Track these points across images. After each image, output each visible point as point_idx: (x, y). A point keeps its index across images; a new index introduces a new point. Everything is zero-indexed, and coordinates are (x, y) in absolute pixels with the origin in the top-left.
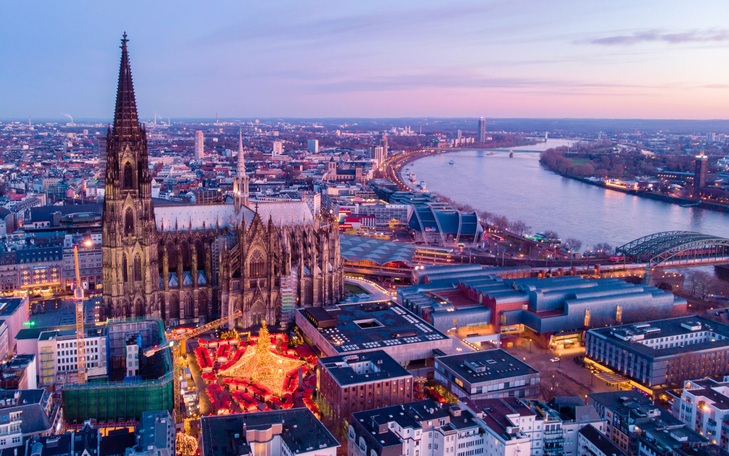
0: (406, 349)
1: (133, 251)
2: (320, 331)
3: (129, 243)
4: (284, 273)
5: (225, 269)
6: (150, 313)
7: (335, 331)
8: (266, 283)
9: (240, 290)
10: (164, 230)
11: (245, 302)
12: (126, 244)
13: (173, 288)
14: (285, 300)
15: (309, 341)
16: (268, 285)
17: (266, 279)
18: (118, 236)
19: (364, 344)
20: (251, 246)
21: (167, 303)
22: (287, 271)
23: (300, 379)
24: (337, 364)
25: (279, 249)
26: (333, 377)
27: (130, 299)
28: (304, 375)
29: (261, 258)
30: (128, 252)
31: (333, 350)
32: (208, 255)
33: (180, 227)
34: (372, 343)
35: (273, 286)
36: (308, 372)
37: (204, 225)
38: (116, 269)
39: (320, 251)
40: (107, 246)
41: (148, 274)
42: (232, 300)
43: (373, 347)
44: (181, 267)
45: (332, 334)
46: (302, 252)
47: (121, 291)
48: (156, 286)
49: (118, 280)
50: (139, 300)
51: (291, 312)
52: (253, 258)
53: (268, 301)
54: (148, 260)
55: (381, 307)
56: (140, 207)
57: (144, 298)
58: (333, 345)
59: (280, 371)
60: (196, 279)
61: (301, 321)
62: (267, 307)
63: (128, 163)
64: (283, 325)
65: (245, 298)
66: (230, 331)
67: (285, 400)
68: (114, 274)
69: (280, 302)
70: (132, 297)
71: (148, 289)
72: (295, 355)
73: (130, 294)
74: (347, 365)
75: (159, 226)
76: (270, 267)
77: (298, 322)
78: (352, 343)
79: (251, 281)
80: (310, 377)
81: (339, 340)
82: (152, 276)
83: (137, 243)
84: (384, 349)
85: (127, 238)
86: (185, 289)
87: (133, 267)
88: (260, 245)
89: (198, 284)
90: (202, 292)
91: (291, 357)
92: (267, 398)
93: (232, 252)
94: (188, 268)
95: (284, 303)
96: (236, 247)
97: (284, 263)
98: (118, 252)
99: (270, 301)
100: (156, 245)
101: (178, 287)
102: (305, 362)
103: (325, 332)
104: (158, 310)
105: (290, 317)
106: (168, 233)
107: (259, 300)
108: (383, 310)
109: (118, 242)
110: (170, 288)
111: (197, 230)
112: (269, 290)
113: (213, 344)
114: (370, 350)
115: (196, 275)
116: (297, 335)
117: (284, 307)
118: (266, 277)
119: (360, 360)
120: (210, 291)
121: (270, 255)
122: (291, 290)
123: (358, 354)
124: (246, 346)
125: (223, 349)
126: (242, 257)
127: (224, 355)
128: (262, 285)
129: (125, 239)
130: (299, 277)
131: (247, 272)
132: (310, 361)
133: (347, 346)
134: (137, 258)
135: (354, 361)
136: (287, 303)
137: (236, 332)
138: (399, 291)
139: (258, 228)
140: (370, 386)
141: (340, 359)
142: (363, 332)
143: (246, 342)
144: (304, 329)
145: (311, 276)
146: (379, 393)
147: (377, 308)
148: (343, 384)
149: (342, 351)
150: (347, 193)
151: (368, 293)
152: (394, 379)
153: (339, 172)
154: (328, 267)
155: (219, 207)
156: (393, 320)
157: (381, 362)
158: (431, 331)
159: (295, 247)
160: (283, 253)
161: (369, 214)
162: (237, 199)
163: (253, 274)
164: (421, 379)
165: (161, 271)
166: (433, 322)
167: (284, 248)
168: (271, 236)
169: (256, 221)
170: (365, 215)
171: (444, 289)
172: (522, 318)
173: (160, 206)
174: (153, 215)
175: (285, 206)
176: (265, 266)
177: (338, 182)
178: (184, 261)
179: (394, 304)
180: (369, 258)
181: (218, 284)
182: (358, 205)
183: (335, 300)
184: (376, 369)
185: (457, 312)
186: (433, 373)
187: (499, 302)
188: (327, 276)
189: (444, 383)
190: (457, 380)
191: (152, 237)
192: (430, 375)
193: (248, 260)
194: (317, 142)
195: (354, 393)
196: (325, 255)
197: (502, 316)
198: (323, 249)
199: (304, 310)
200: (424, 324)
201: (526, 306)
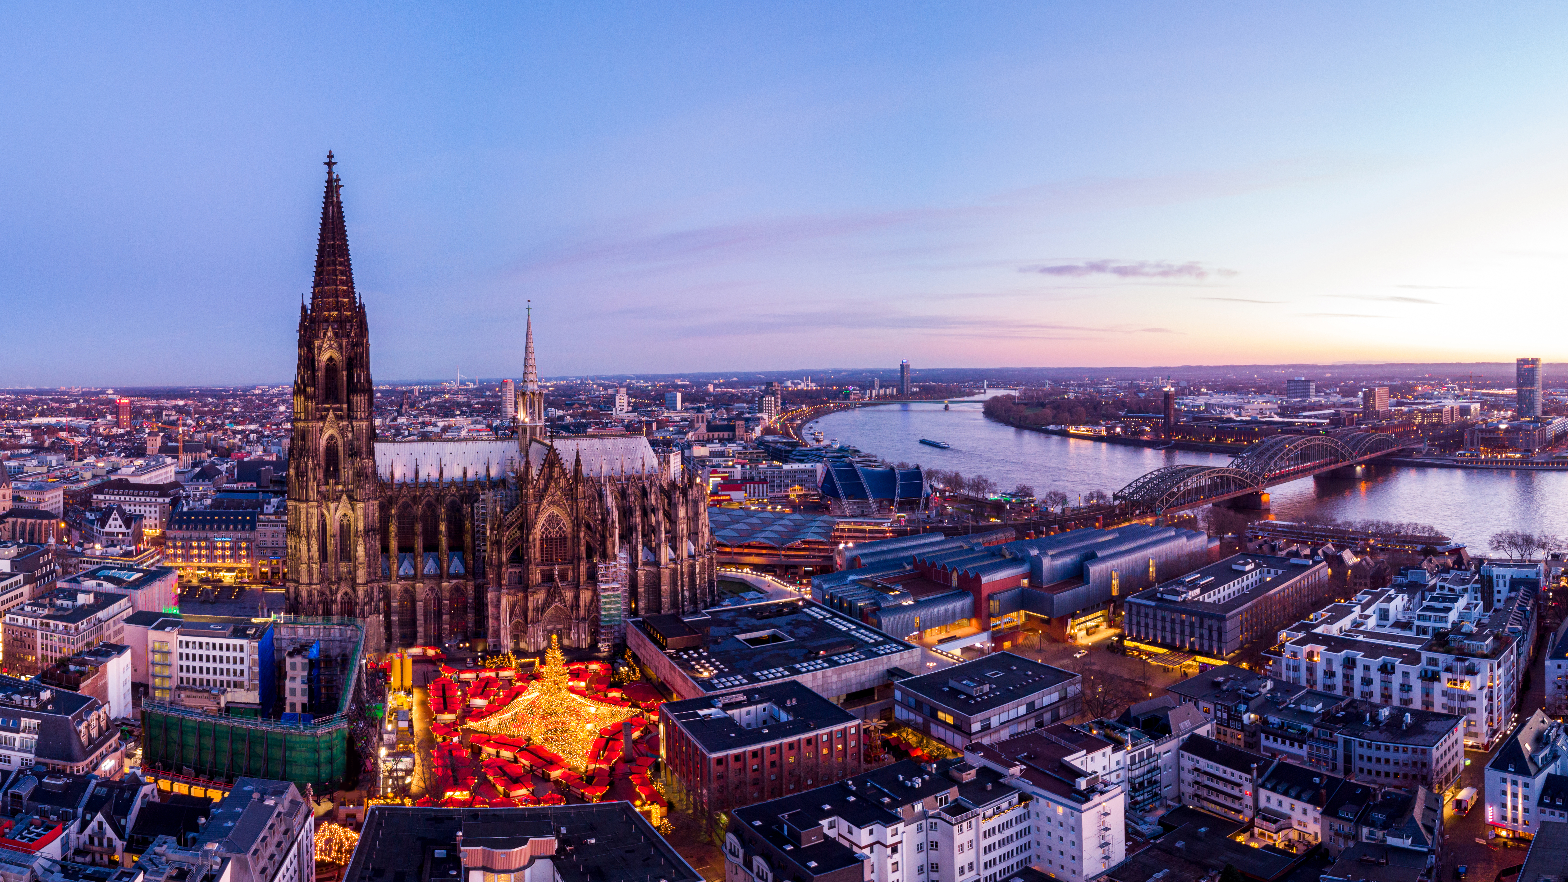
0: (839, 675)
1: (337, 510)
2: (671, 657)
3: (331, 496)
4: (604, 556)
5: (495, 547)
6: (364, 617)
7: (700, 654)
8: (570, 574)
9: (522, 585)
10: (396, 482)
11: (530, 606)
12: (325, 497)
13: (406, 578)
14: (606, 603)
15: (651, 673)
16: (574, 577)
17: (571, 567)
18: (313, 484)
19: (758, 674)
20: (542, 507)
21: (395, 604)
22: (610, 552)
23: (626, 741)
24: (702, 712)
25: (595, 513)
26: (692, 738)
27: (331, 590)
28: (636, 735)
29: (560, 528)
30: (329, 511)
31: (694, 688)
32: (468, 525)
33: (422, 476)
34: (773, 671)
35: (583, 578)
36: (646, 729)
37: (465, 473)
38: (308, 539)
39: (671, 518)
40: (295, 500)
41: (361, 551)
42: (506, 601)
43: (775, 676)
44: (419, 543)
45: (694, 659)
46: (638, 520)
47: (315, 576)
48: (375, 573)
49: (310, 558)
50: (346, 594)
51: (619, 625)
52: (546, 529)
53: (576, 605)
54: (361, 526)
55: (785, 610)
56: (350, 435)
57: (355, 591)
58: (695, 679)
59: (590, 726)
60: (445, 565)
61: (636, 640)
62: (574, 616)
63: (330, 360)
64: (604, 648)
65: (530, 599)
66: (504, 655)
67: (591, 778)
68: (305, 547)
69: (598, 609)
70: (334, 587)
71: (362, 576)
72: (623, 699)
73: (332, 583)
74: (722, 714)
75: (381, 471)
76: (578, 545)
77: (631, 641)
78: (732, 673)
79: (542, 571)
80: (648, 737)
81: (706, 669)
82: (367, 554)
83: (344, 497)
84: (798, 678)
85: (328, 487)
86: (427, 582)
87: (338, 538)
88: (559, 505)
89: (448, 574)
90: (457, 589)
91: (614, 702)
92: (556, 774)
93: (510, 518)
94: (431, 547)
95: (605, 610)
96: (516, 510)
97: (604, 538)
98: (311, 510)
99: (578, 606)
100: (376, 504)
101: (414, 578)
102: (639, 710)
103: (681, 657)
104: (379, 613)
105: (616, 634)
106: (402, 485)
107: (557, 604)
108: (789, 613)
109: (311, 493)
110: (400, 578)
111: (453, 482)
112: (577, 587)
113: (468, 676)
114: (769, 683)
115: (445, 558)
116: (628, 665)
117: (606, 616)
118: (571, 563)
119: (750, 702)
120: (471, 586)
121: (577, 522)
122: (617, 586)
123: (745, 692)
124: (528, 681)
125: (483, 684)
126: (525, 526)
127: (483, 695)
128: (563, 576)
129: (323, 488)
130: (633, 565)
131: (535, 553)
132: (650, 710)
133: (724, 680)
134: (345, 522)
135: (738, 705)
136: (610, 609)
137: (512, 658)
138: (816, 582)
139: (555, 475)
140: (773, 749)
141: (707, 703)
142: (753, 654)
143: (529, 675)
144: (641, 653)
145: (657, 564)
146: (792, 760)
147: (778, 611)
148: (712, 751)
149: (714, 688)
150: (722, 454)
151: (760, 591)
152: (823, 732)
153: (711, 428)
154: (687, 547)
155: (493, 444)
156: (809, 630)
157: (794, 702)
158: (881, 639)
159: (626, 513)
160: (604, 521)
161: (757, 479)
162: (524, 431)
163: (547, 559)
164: (876, 723)
165: (385, 549)
166: (879, 625)
167: (607, 512)
168: (580, 488)
169: (552, 460)
170: (751, 480)
171: (891, 573)
172: (1022, 601)
173: (385, 440)
174: (371, 453)
175: (609, 443)
176: (569, 543)
177: (710, 441)
178: (425, 533)
179: (809, 604)
180: (760, 538)
181: (484, 574)
182: (739, 467)
183: (701, 605)
184: (784, 717)
185: (918, 605)
186: (891, 709)
187: (986, 579)
188: (685, 564)
189: (916, 723)
190: (941, 715)
191: (369, 487)
192: (886, 713)
193: (537, 532)
194: (679, 395)
195: (738, 765)
196: (682, 527)
197: (992, 603)
198: (677, 515)
199: (643, 622)
200: (866, 628)
201: (1025, 582)
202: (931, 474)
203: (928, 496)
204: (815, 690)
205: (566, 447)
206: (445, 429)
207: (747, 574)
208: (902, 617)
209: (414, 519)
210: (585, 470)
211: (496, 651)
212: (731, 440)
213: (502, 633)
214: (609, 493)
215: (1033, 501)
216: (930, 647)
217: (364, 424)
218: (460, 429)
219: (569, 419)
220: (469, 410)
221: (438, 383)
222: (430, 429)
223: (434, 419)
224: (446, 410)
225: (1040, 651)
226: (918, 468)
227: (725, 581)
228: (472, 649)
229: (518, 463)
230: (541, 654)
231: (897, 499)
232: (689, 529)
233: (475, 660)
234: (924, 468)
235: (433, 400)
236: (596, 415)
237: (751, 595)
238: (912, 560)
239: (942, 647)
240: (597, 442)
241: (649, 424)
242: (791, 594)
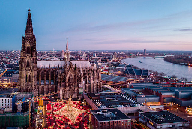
0: (127, 109)
1: (29, 72)
2: (92, 101)
5: (60, 79)
8: (74, 84)
9: (65, 86)
10: (41, 68)
11: (66, 90)
12: (27, 70)
13: (42, 85)
14: (80, 90)
15: (88, 104)
18: (24, 68)
19: (109, 106)
20: (69, 73)
21: (40, 90)
22: (81, 81)
23: (83, 117)
24: (98, 112)
26: (96, 118)
28: (85, 116)
29: (72, 76)
30: (27, 73)
32: (55, 75)
33: (46, 67)
35: (76, 85)
37: (54, 66)
42: (61, 89)
43: (113, 107)
44: (45, 78)
45: (97, 102)
46: (87, 75)
48: (36, 84)
51: (83, 94)
53: (75, 90)
54: (34, 76)
56: (32, 60)
57: (32, 87)
60: (50, 83)
62: (74, 92)
63: (28, 46)
64: (80, 98)
67: (76, 124)
68: (22, 79)
71: (33, 84)
72: (83, 108)
73: (27, 86)
74: (102, 113)
75: (38, 66)
77: (85, 97)
78: (105, 105)
79: (68, 84)
80: (87, 116)
81: (99, 104)
84: (118, 108)
86: (46, 85)
88: (72, 72)
90: (52, 87)
91: (81, 109)
93: (62, 74)
94: (47, 79)
96: (64, 73)
97: (80, 78)
98: (24, 73)
100: (37, 72)
101: (44, 85)
102: (86, 111)
103: (94, 101)
105: (82, 96)
107: (71, 90)
108: (116, 95)
109: (24, 70)
110: (41, 85)
111: (52, 68)
112: (75, 87)
113: (54, 103)
115: (50, 81)
116: (84, 102)
117: (80, 92)
118: (74, 82)
119: (108, 112)
120: (55, 86)
121: (75, 75)
122: (83, 87)
123: (107, 109)
125: (57, 104)
126: (65, 76)
127: (56, 106)
129: (26, 69)
130: (86, 83)
131: (67, 80)
132: (88, 111)
133: (103, 106)
135: (105, 112)
137: (62, 100)
138: (123, 89)
139: (71, 67)
140: (112, 122)
141: (99, 111)
142: (109, 102)
143: (65, 103)
144: (87, 100)
145: (90, 83)
146: (116, 125)
147: (114, 94)
148: (100, 121)
149: (100, 108)
150: (104, 65)
151: (111, 90)
152: (123, 120)
153: (102, 60)
154: (96, 81)
155: (60, 61)
156: (121, 99)
157: (117, 113)
158: (136, 103)
159: (85, 74)
160: (80, 75)
161: (111, 69)
162: (66, 59)
163: (69, 81)
164: (134, 120)
165: (38, 80)
166: (136, 100)
167: (81, 74)
168: (76, 70)
169: (71, 64)
170: (110, 70)
171: (140, 90)
172: (172, 100)
173: (39, 60)
174: (36, 63)
175: (82, 62)
176: (74, 79)
177: (101, 62)
178: (46, 77)
179: (121, 94)
180: (111, 80)
181: (57, 84)
182: (107, 67)
183: (99, 92)
184: (115, 116)
185: (145, 97)
186: (138, 118)
187: (163, 94)
188: (96, 84)
189: (144, 122)
190: (150, 122)
191: (35, 69)
192: (137, 119)
193: (68, 77)
194: (96, 54)
195: (105, 124)
196: (96, 77)
197: (164, 99)
198: (94, 75)
199: (87, 94)
200: (133, 100)
201: (174, 96)
202: (150, 71)
203: (149, 75)
204: (121, 111)
205: (74, 62)
206: (50, 59)
207: (108, 87)
208: (142, 99)
209: (44, 74)
210: (77, 66)
211: (59, 98)
212: (106, 62)
213: (60, 95)
214: (81, 70)
215: (177, 79)
216: (148, 106)
217: (35, 58)
218: (53, 59)
219: (74, 58)
220: (55, 56)
221: (50, 51)
222: (48, 59)
223: (48, 57)
224: (51, 55)
225: (177, 113)
226: (147, 70)
227: (103, 87)
228: (55, 98)
229: (64, 65)
230: (68, 99)
231: (142, 75)
232: (97, 77)
233: (55, 100)
234: (148, 70)
235: (48, 54)
236: (79, 57)
237: (109, 91)
238: (145, 88)
239: (151, 107)
240: (80, 62)
241: (90, 59)
242: (117, 91)
